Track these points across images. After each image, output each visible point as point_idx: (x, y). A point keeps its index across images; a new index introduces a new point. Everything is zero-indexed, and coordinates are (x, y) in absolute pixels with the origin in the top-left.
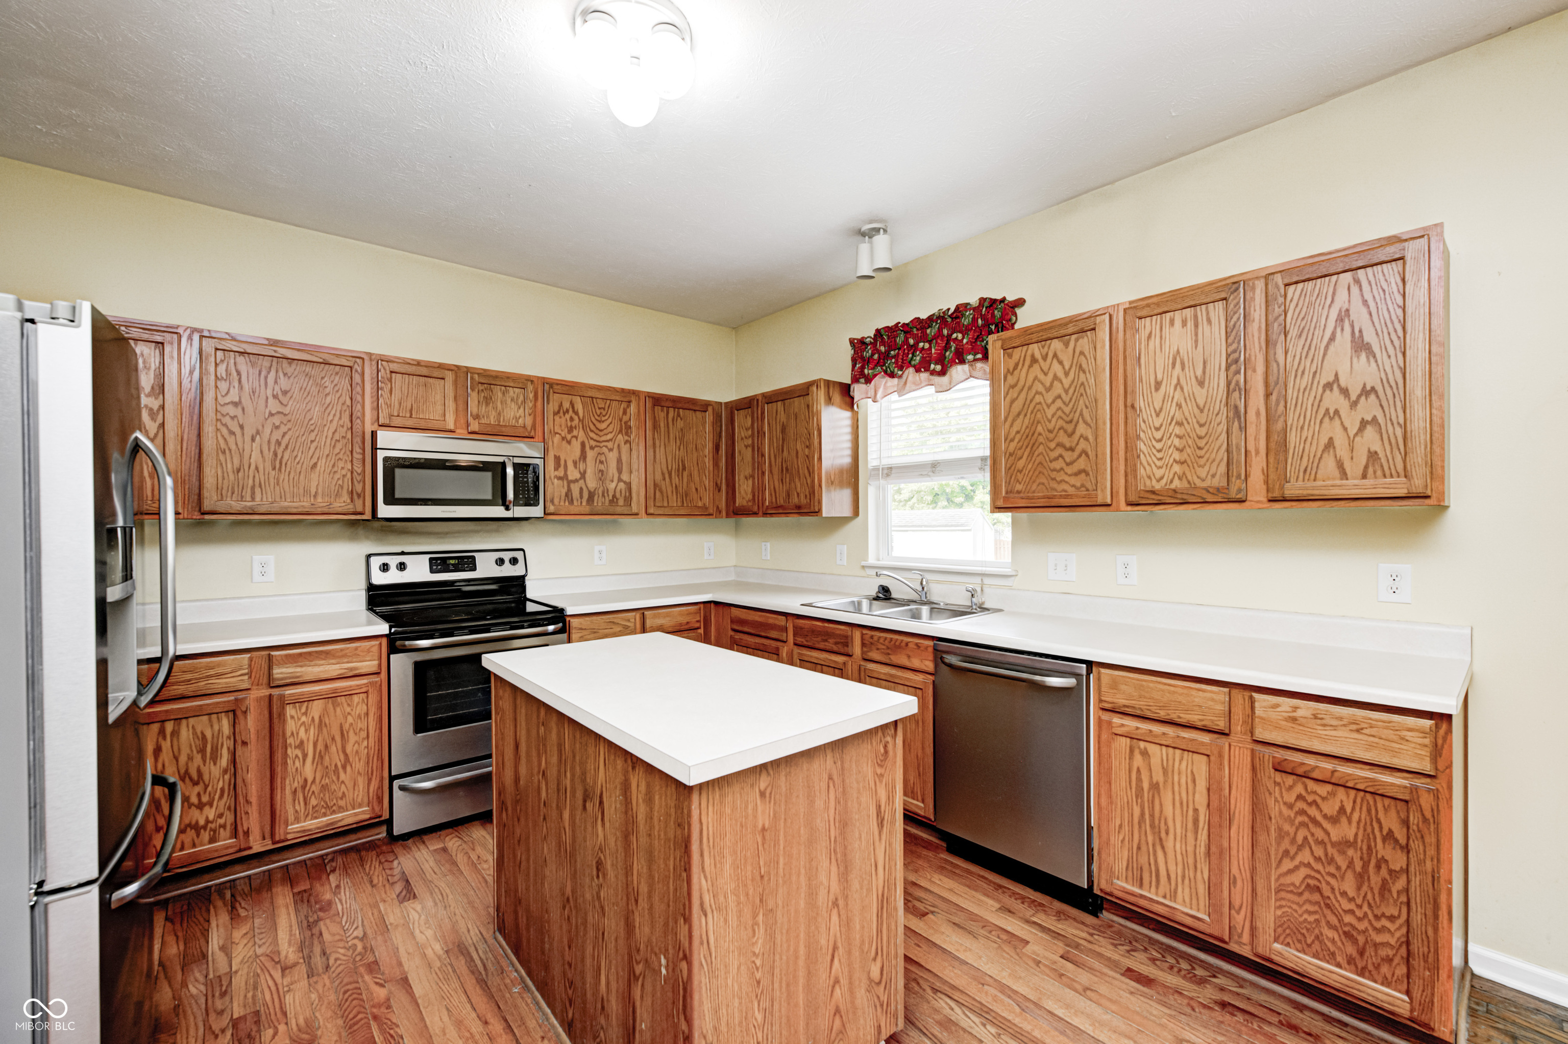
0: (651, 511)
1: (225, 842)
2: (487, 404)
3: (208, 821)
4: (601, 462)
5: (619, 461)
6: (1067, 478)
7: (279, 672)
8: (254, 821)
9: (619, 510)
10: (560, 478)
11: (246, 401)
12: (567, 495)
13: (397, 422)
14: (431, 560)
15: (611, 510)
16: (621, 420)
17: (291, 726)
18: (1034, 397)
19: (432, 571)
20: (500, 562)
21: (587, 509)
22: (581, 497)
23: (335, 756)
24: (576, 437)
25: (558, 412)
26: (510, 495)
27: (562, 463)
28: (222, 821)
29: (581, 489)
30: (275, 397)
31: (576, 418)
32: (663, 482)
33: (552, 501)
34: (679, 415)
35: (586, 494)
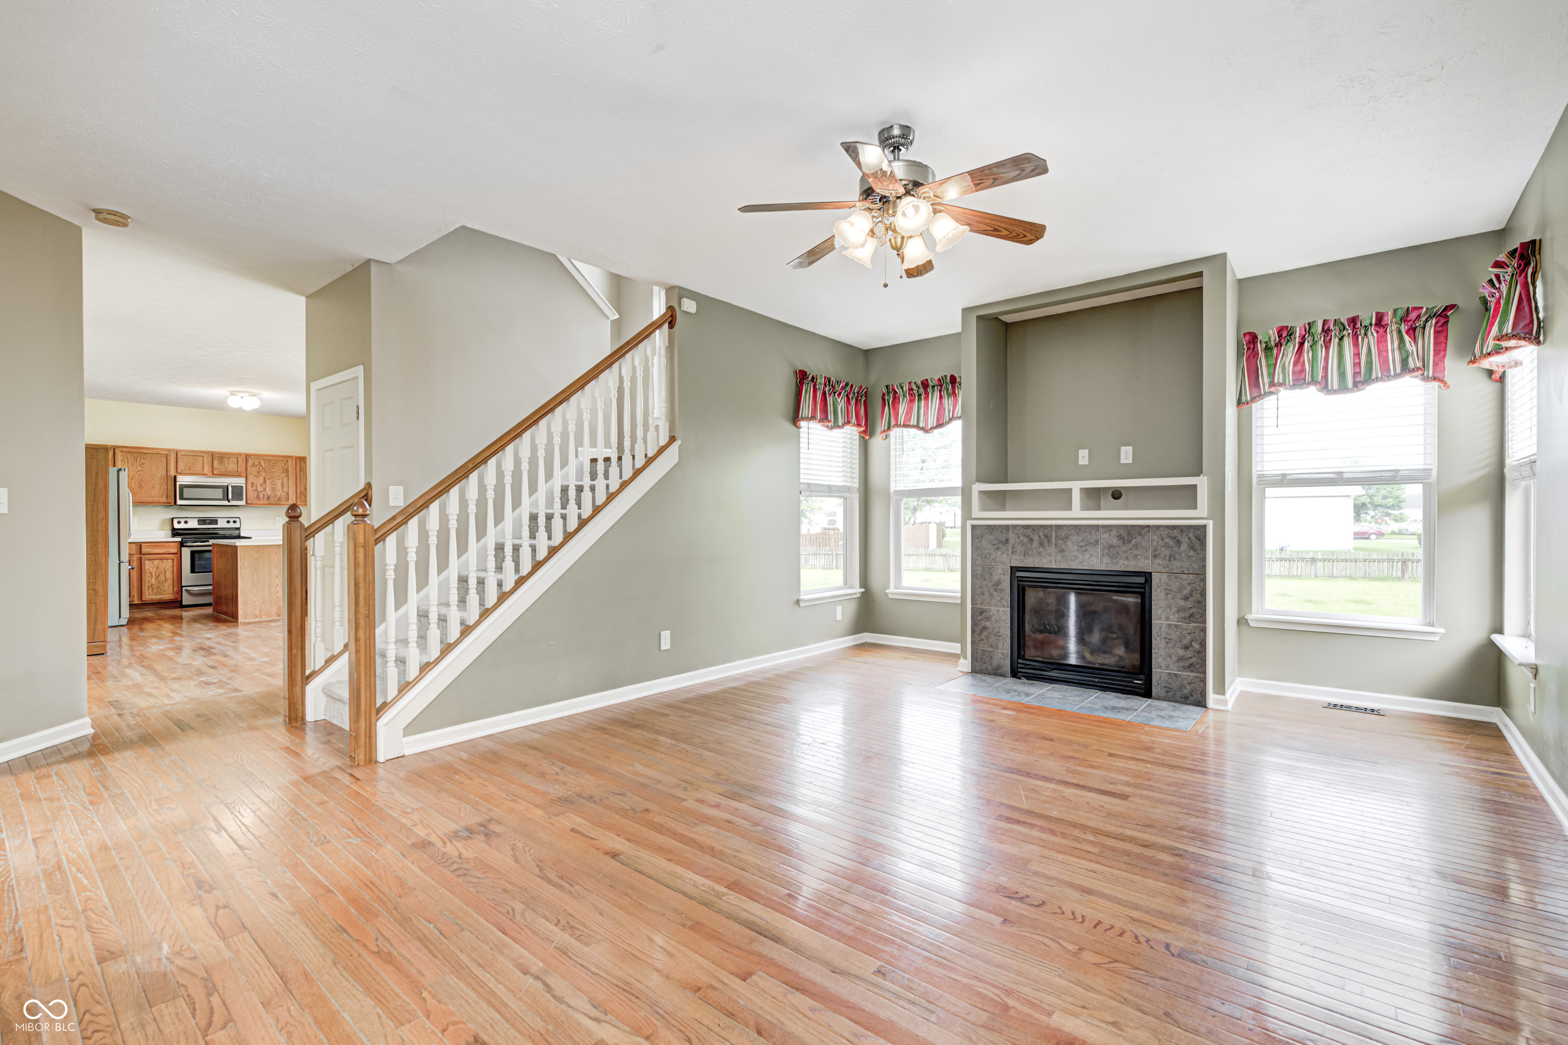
0: (299, 503)
2: (222, 464)
4: (274, 484)
5: (282, 484)
7: (144, 550)
8: (135, 594)
9: (282, 503)
10: (254, 491)
11: (130, 467)
12: (255, 497)
13: (184, 472)
14: (198, 520)
15: (279, 502)
16: (283, 468)
17: (147, 567)
19: (199, 524)
20: (228, 522)
21: (267, 502)
22: (264, 498)
23: (162, 578)
24: (261, 475)
25: (253, 466)
26: (230, 497)
27: (255, 485)
29: (264, 494)
30: (140, 465)
31: (261, 467)
33: (250, 499)
35: (266, 497)
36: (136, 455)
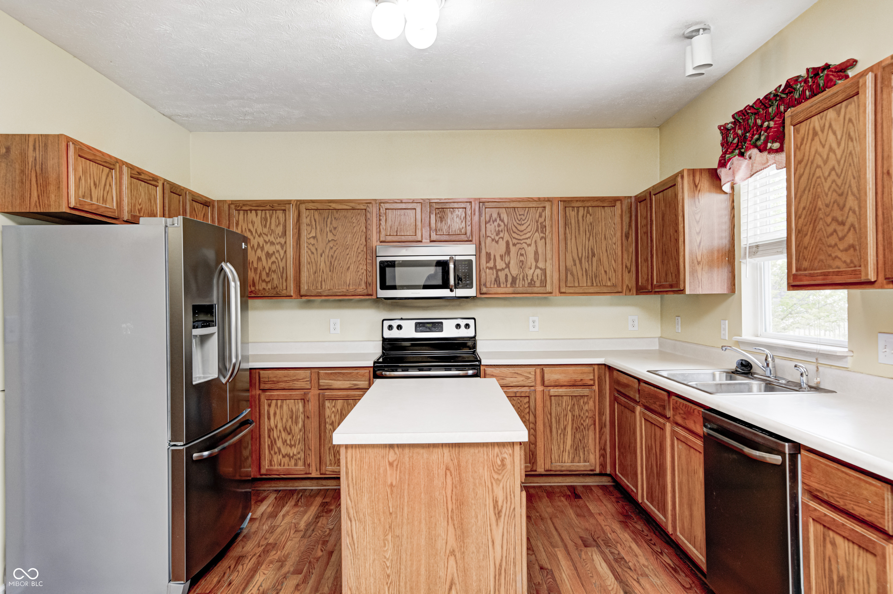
0: (563, 290)
1: (300, 467)
2: (441, 221)
3: (294, 455)
4: (522, 255)
5: (536, 253)
6: (839, 254)
7: (322, 382)
8: (313, 460)
9: (536, 290)
10: (491, 268)
11: (319, 235)
12: (496, 280)
13: (388, 238)
14: (417, 324)
15: (530, 290)
16: (537, 222)
17: (328, 412)
18: (815, 171)
19: (416, 331)
20: (458, 326)
21: (511, 290)
22: (507, 281)
24: (502, 238)
25: (489, 221)
26: (452, 282)
27: (492, 257)
28: (299, 456)
29: (506, 275)
30: (331, 231)
31: (502, 224)
32: (574, 267)
33: (485, 285)
34: (588, 212)
35: (510, 279)
36: (326, 213)
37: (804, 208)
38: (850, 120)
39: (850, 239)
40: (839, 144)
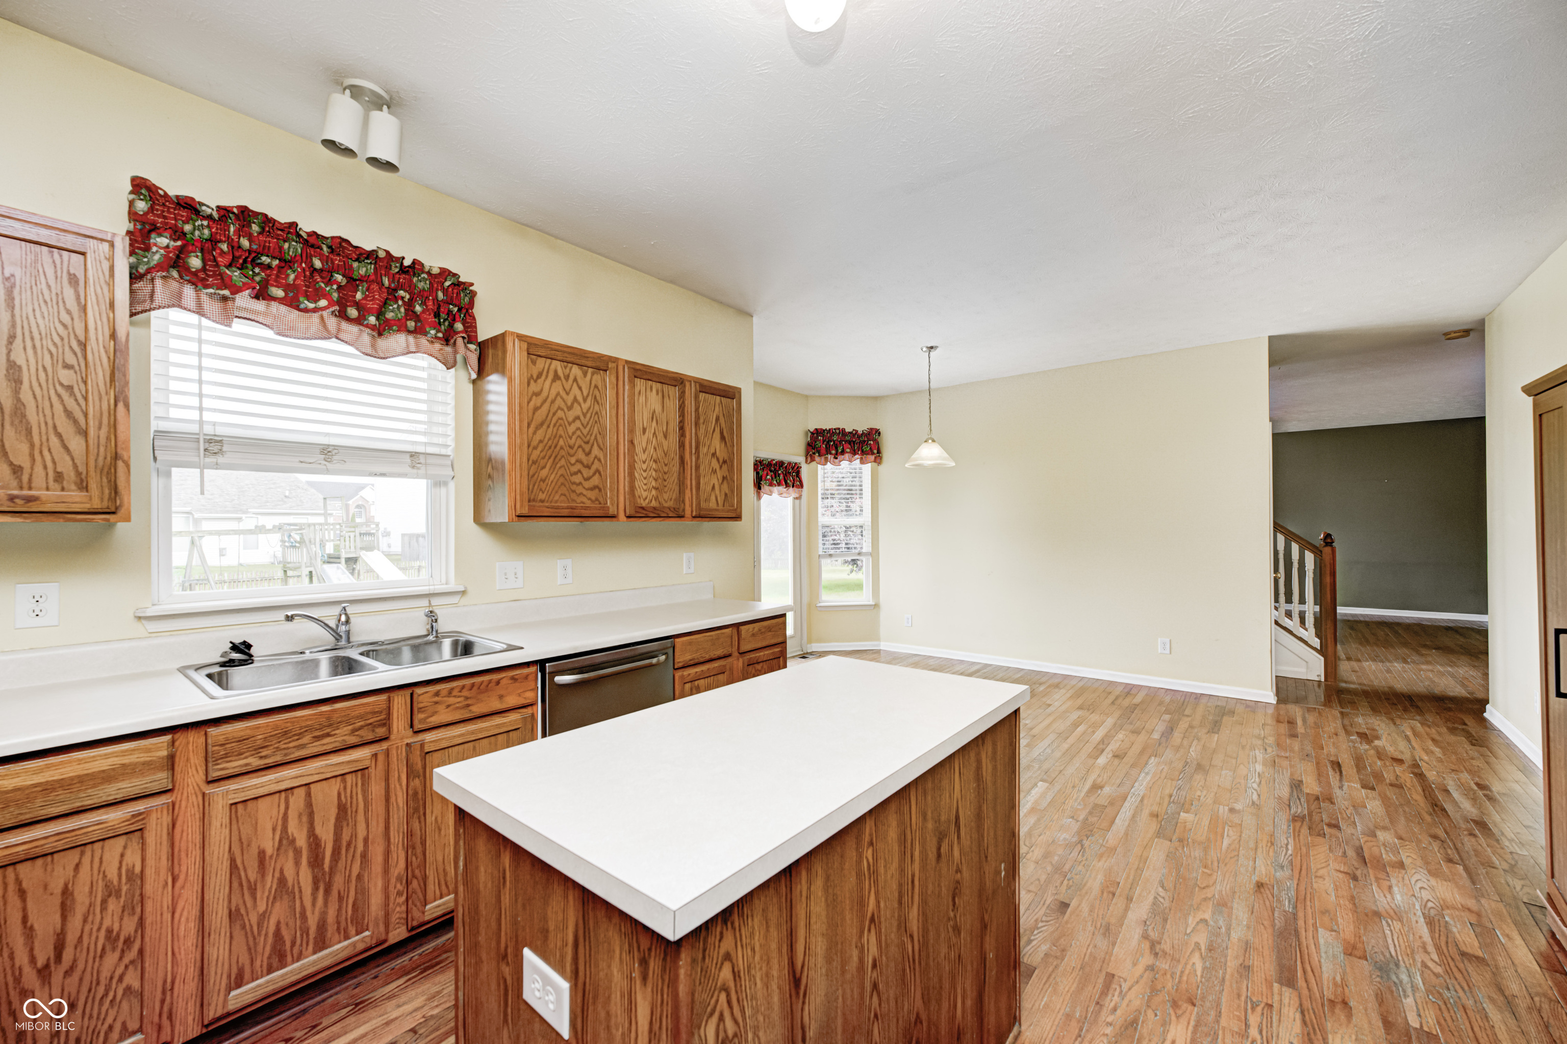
6: (585, 492)
18: (556, 411)
37: (541, 441)
38: (596, 387)
39: (596, 480)
40: (585, 400)
